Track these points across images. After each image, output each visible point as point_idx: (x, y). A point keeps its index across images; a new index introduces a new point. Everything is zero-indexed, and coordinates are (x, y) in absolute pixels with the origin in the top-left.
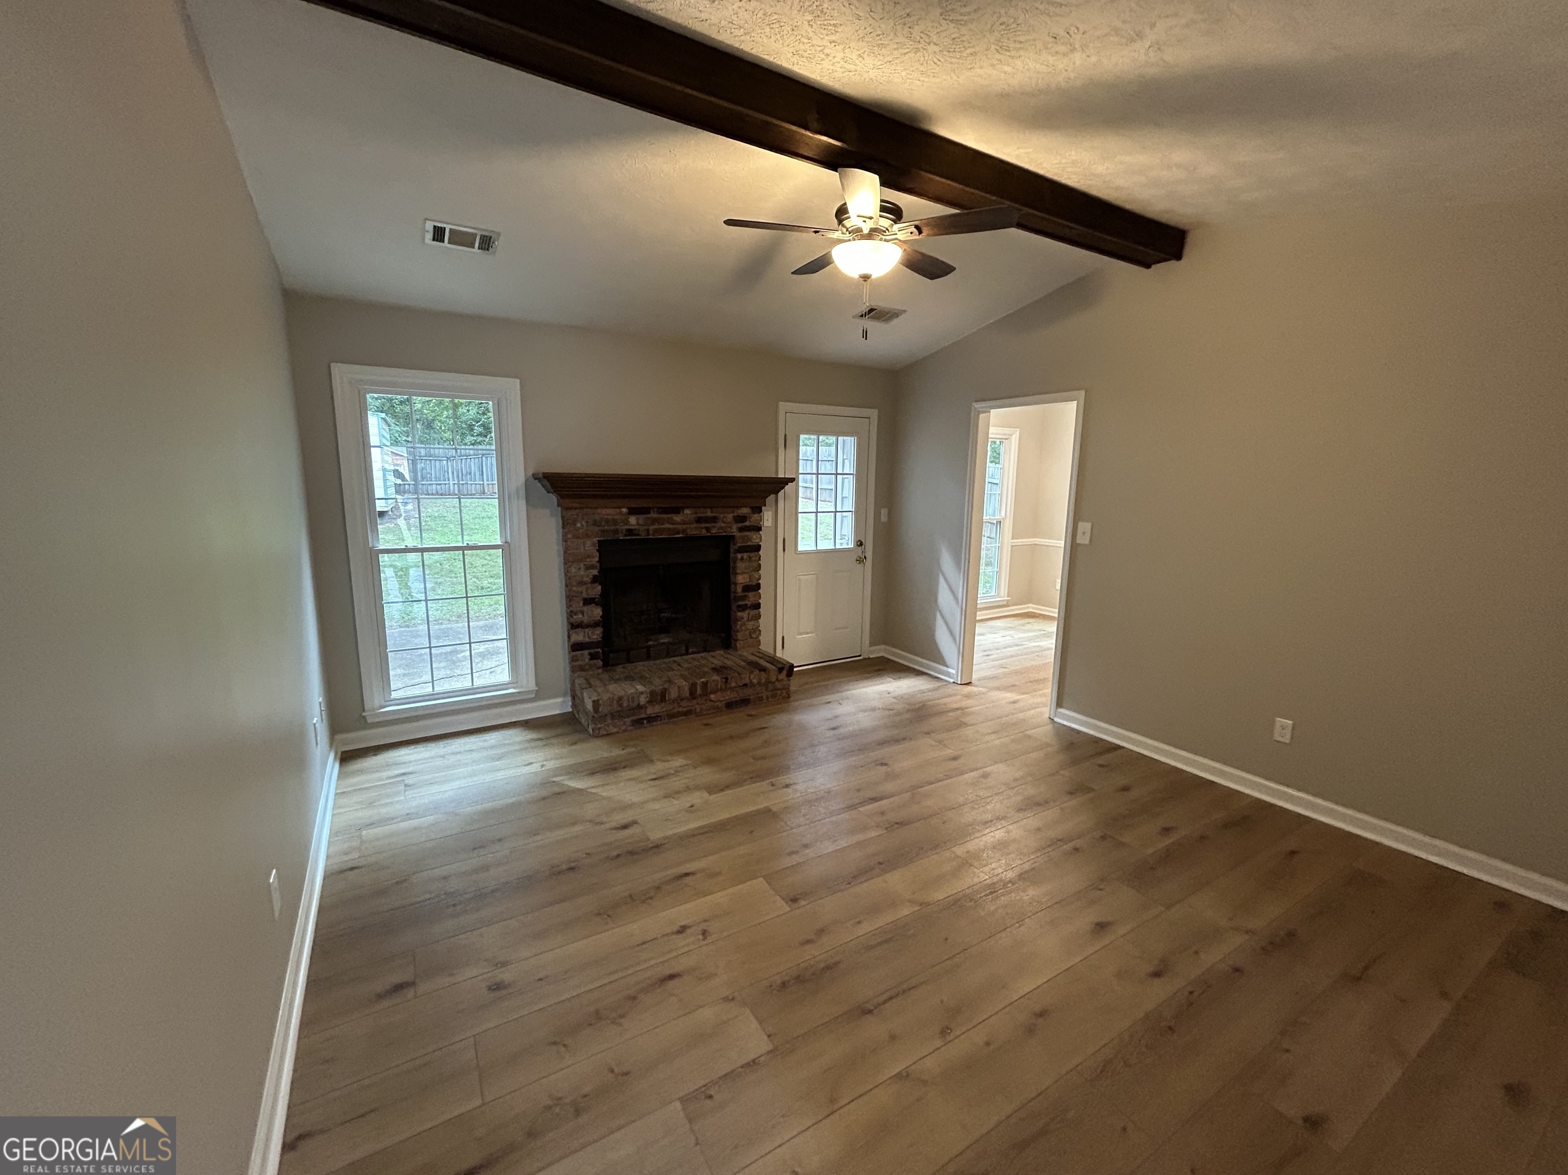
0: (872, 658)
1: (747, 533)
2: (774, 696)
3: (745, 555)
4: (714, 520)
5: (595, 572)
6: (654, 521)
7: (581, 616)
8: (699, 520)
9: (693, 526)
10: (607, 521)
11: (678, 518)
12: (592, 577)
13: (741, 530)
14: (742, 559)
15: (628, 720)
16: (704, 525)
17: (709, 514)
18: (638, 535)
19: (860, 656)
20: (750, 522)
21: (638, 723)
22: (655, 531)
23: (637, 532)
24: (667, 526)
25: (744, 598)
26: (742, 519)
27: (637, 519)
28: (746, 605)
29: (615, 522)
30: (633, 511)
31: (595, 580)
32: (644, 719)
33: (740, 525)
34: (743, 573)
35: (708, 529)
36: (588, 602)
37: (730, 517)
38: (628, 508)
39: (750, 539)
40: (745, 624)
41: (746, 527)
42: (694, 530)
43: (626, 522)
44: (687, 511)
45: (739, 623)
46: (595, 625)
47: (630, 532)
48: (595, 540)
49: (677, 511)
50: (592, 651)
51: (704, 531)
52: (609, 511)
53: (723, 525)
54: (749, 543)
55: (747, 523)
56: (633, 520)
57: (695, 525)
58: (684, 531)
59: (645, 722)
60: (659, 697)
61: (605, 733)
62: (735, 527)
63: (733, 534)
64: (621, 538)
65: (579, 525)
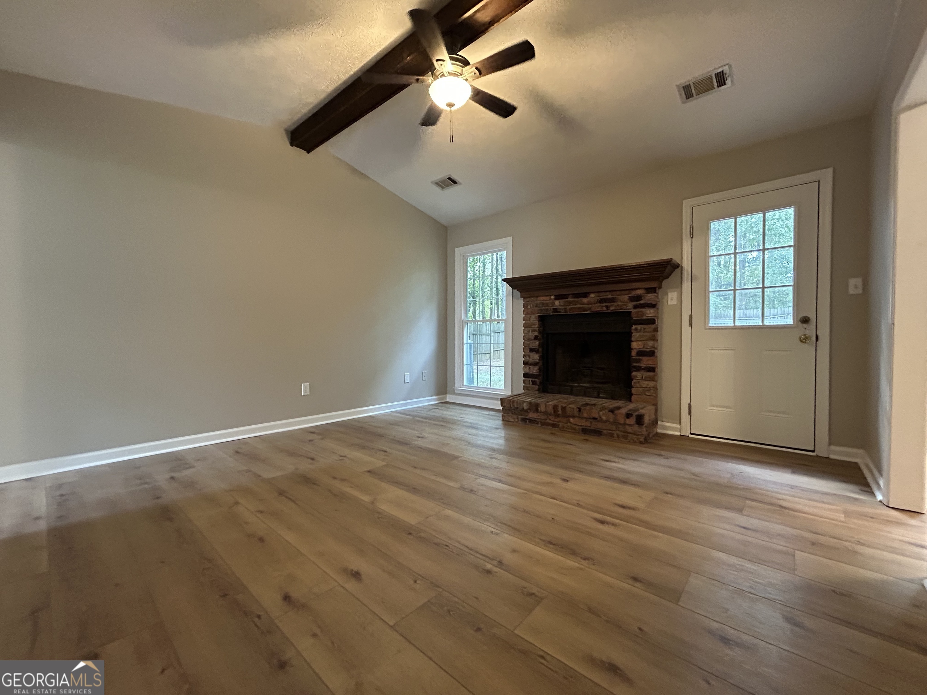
0: (832, 459)
1: (641, 310)
2: (625, 437)
3: (639, 327)
4: (613, 300)
5: (536, 334)
6: (570, 303)
7: (528, 358)
8: (601, 301)
9: (596, 305)
10: (543, 304)
11: (585, 300)
12: (534, 336)
13: (635, 307)
14: (636, 329)
15: (520, 417)
16: (604, 304)
17: (610, 296)
18: (559, 312)
19: (813, 451)
20: (645, 300)
21: (524, 420)
22: (570, 309)
23: (559, 310)
24: (579, 306)
25: (639, 361)
26: (639, 298)
27: (560, 302)
28: (640, 367)
29: (547, 305)
30: (558, 297)
31: (536, 338)
32: (528, 419)
33: (634, 303)
34: (637, 341)
35: (607, 307)
36: (532, 350)
37: (626, 298)
38: (555, 295)
39: (643, 314)
40: (639, 382)
41: (640, 304)
42: (597, 308)
43: (553, 304)
44: (592, 295)
45: (634, 381)
46: (535, 364)
47: (555, 310)
48: (537, 315)
49: (585, 295)
50: (533, 380)
51: (605, 309)
52: (545, 298)
53: (620, 303)
54: (644, 318)
55: (642, 302)
56: (557, 303)
57: (599, 304)
58: (590, 309)
59: (528, 421)
60: (535, 407)
61: (507, 420)
62: (630, 305)
63: (631, 310)
64: (551, 314)
65: (529, 307)
